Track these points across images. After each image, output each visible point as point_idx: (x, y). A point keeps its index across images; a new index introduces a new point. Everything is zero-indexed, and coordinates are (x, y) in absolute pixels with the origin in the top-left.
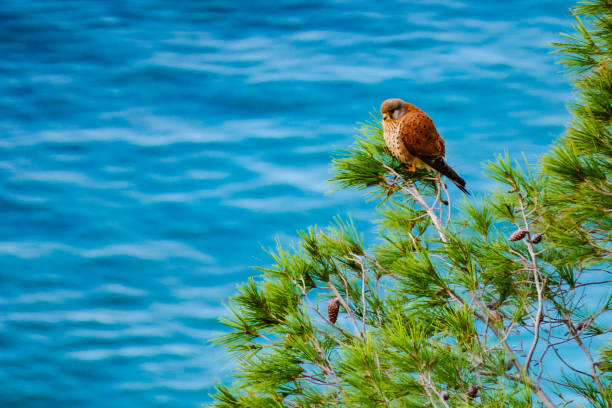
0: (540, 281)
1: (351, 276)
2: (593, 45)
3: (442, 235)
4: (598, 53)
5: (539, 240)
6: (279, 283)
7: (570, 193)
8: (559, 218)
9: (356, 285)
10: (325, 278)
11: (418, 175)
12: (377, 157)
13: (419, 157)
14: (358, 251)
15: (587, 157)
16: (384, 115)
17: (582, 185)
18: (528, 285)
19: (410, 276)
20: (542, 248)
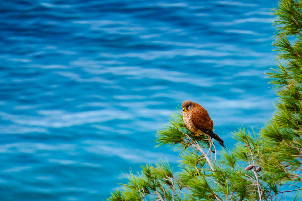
0: (260, 190)
1: (167, 188)
2: (286, 74)
3: (212, 168)
4: (289, 78)
5: (260, 170)
6: (132, 191)
7: (275, 147)
8: (270, 160)
9: (169, 192)
10: (154, 189)
11: (200, 138)
12: (180, 129)
13: (201, 129)
14: (170, 175)
15: (283, 129)
16: (183, 109)
17: (281, 143)
18: (254, 192)
19: (196, 188)
20: (261, 174)
